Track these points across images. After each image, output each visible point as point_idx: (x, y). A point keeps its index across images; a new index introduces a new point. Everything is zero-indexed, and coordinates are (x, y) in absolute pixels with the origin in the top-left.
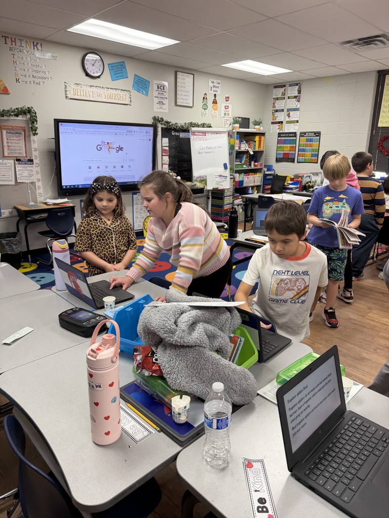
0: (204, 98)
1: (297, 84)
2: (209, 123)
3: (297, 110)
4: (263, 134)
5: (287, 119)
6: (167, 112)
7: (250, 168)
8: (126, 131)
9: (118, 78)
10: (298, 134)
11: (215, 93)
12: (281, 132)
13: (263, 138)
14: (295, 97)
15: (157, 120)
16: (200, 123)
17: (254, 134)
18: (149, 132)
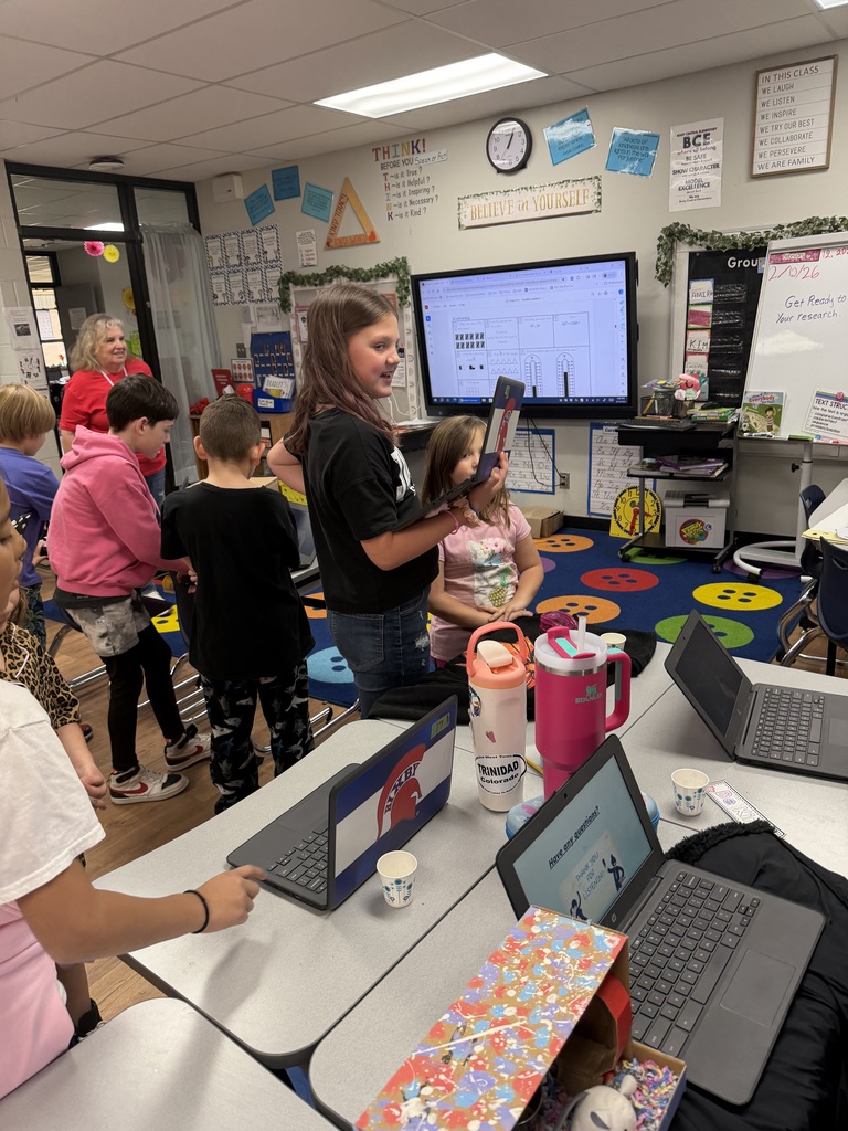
6: (717, 204)
9: (569, 155)
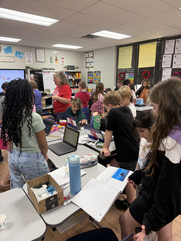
0: (50, 58)
1: (92, 52)
2: (54, 68)
3: (93, 62)
4: (80, 72)
5: (90, 66)
6: (33, 64)
7: (74, 86)
8: (11, 72)
10: (94, 72)
11: (56, 56)
12: (89, 71)
13: (80, 74)
14: (92, 57)
15: (27, 67)
16: (49, 68)
17: (76, 72)
18: (22, 72)
